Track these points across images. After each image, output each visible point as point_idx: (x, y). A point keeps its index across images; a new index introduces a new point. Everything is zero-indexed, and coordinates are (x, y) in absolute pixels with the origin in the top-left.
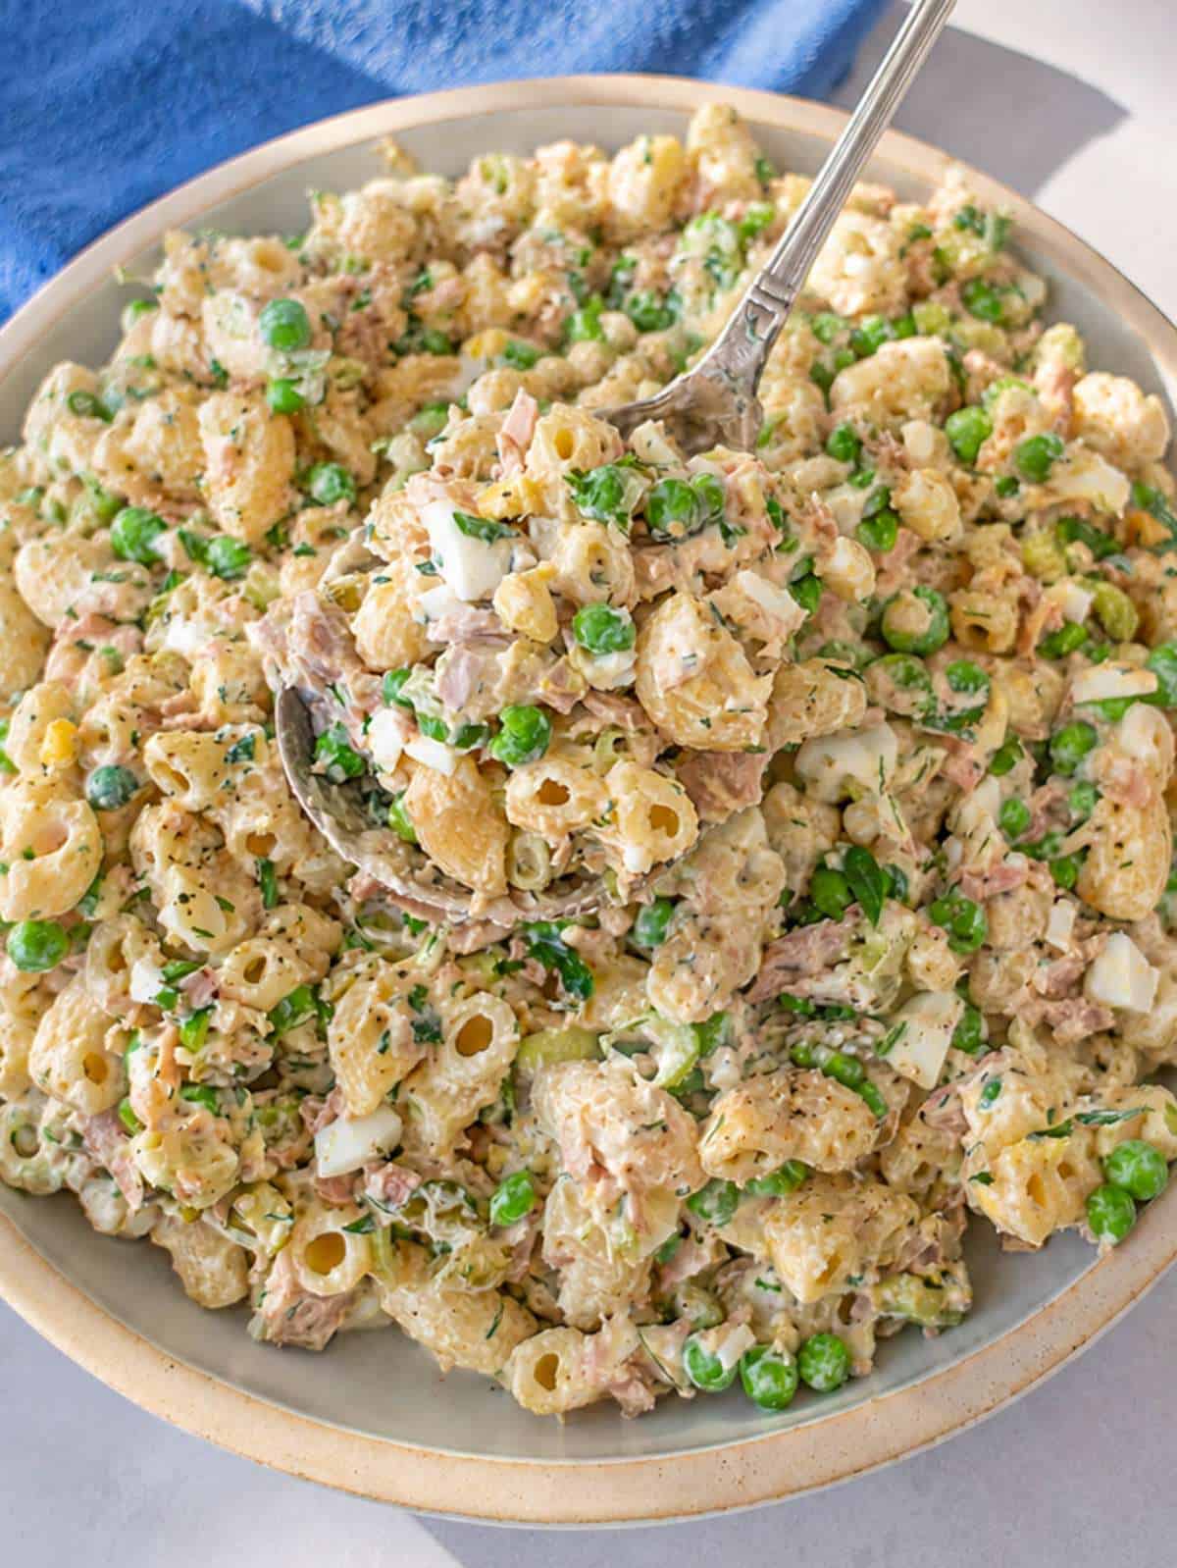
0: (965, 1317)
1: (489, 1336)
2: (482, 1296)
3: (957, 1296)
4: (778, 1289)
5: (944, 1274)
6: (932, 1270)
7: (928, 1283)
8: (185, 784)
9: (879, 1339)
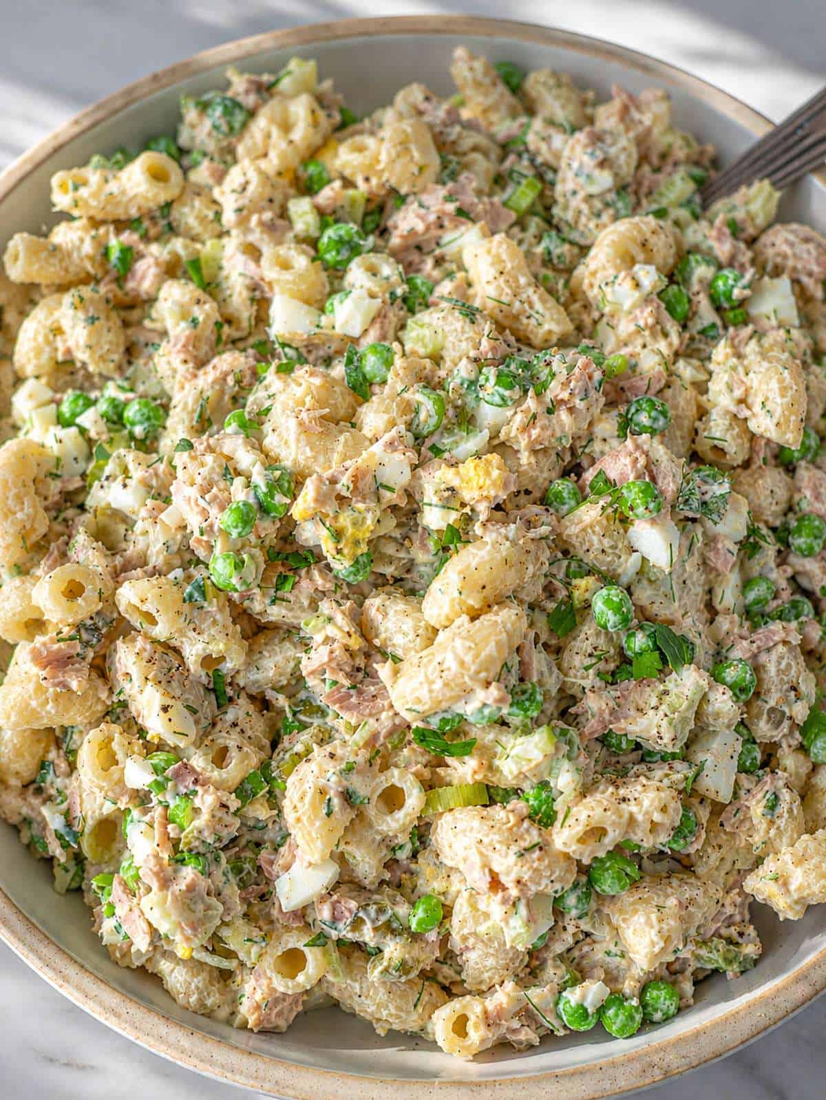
0: (756, 962)
1: (415, 1006)
2: (409, 982)
3: (751, 949)
4: (623, 956)
5: (741, 934)
6: (733, 931)
7: (730, 941)
8: (153, 621)
9: (696, 983)
